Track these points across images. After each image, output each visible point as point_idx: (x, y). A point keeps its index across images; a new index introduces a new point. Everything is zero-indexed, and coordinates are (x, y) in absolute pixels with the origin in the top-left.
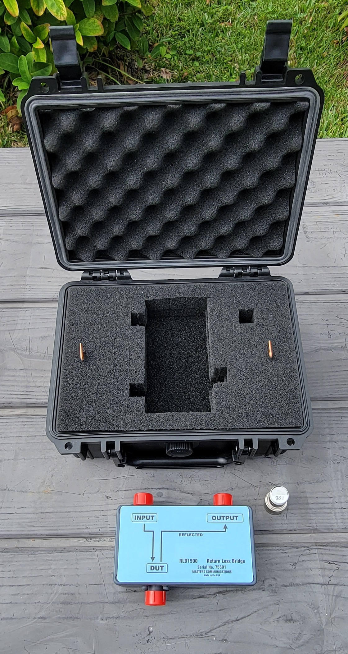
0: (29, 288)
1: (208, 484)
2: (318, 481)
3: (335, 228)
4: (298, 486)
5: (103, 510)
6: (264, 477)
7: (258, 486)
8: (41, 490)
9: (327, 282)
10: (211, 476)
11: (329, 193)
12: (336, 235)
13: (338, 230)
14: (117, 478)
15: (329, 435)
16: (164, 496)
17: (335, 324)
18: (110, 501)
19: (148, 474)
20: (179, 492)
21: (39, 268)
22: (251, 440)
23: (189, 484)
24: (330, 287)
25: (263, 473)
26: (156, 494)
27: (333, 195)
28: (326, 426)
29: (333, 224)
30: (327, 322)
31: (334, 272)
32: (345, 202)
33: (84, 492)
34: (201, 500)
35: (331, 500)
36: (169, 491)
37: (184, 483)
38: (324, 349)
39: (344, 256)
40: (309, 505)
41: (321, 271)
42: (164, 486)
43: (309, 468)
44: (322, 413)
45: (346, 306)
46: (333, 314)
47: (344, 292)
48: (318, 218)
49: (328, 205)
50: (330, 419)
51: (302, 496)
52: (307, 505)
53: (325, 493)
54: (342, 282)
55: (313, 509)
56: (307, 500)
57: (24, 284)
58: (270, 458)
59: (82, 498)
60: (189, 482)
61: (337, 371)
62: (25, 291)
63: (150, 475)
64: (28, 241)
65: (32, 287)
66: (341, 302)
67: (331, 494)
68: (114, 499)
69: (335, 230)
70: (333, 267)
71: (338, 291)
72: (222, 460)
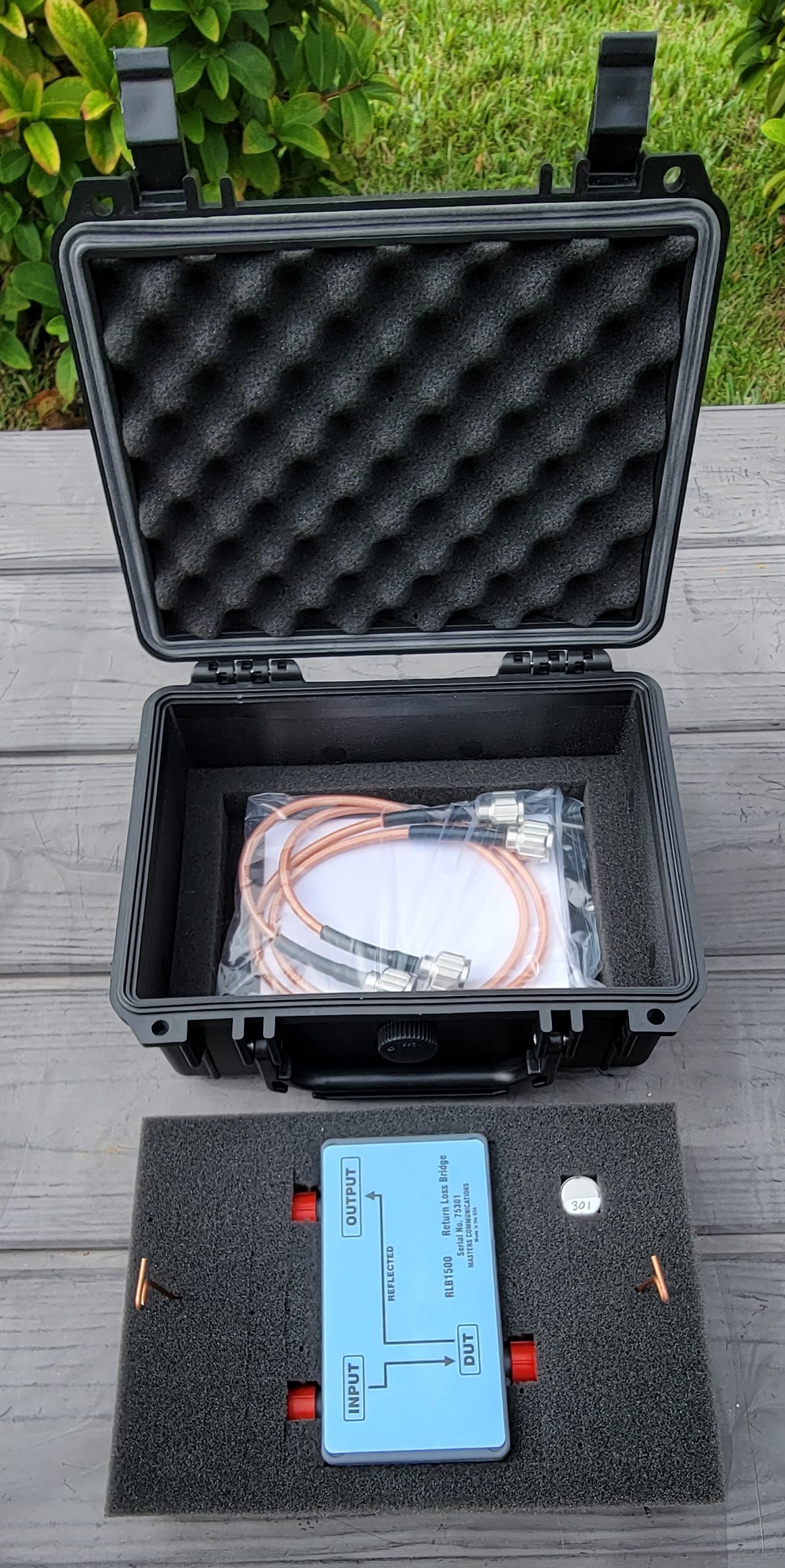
0: (78, 723)
2: (717, 1125)
3: (756, 592)
8: (103, 1146)
9: (739, 704)
11: (742, 519)
12: (758, 606)
13: (762, 595)
15: (743, 1027)
17: (756, 793)
21: (100, 681)
22: (567, 1014)
24: (746, 716)
27: (752, 523)
28: (737, 1007)
29: (750, 584)
30: (738, 789)
31: (754, 684)
32: (777, 537)
35: (747, 1164)
38: (732, 846)
39: (774, 649)
41: (725, 682)
43: (698, 1097)
44: (727, 980)
45: (781, 756)
46: (753, 772)
47: (776, 726)
48: (718, 570)
49: (740, 543)
50: (744, 992)
53: (735, 1149)
54: (772, 705)
55: (709, 1182)
57: (67, 714)
58: (612, 1076)
61: (760, 892)
62: (68, 729)
64: (75, 625)
65: (83, 721)
66: (769, 748)
67: (748, 1151)
69: (755, 596)
70: (751, 673)
71: (762, 725)
72: (503, 1077)
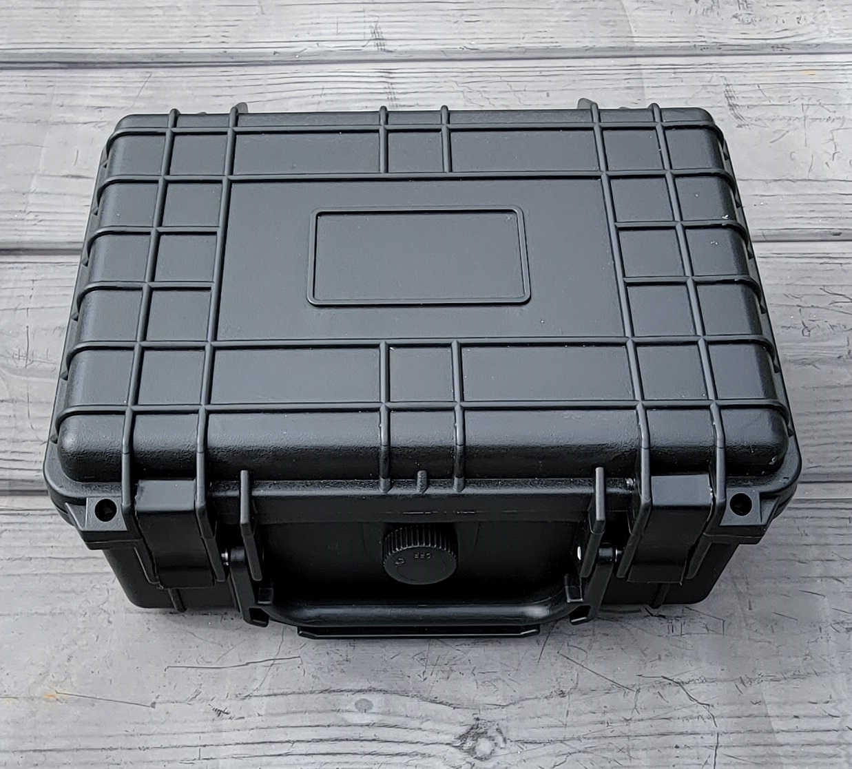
0: (35, 220)
1: (496, 680)
2: (795, 677)
3: (807, 98)
4: (741, 686)
5: (205, 746)
6: (649, 665)
7: (634, 686)
8: (38, 691)
9: (795, 212)
10: (504, 661)
11: (785, 26)
12: (810, 113)
13: (814, 101)
14: (247, 664)
15: (819, 562)
16: (374, 709)
17: (819, 306)
18: (225, 723)
19: (332, 655)
20: (416, 700)
21: (63, 176)
23: (444, 682)
24: (802, 224)
25: (645, 655)
26: (353, 703)
27: (797, 30)
28: (810, 540)
29: (799, 91)
30: (797, 302)
31: (810, 192)
32: (826, 44)
33: (154, 700)
34: (478, 719)
36: (388, 696)
37: (431, 678)
38: (795, 362)
39: (831, 157)
40: (776, 735)
41: (776, 189)
42: (375, 685)
43: (770, 642)
44: (797, 508)
45: (845, 267)
46: (813, 283)
47: (837, 236)
48: (763, 76)
49: (785, 51)
50: (819, 523)
51: (756, 713)
52: (771, 736)
53: (818, 705)
54: (831, 214)
55: (788, 744)
56: (770, 723)
57: (23, 209)
59: (150, 713)
60: (446, 675)
61: (830, 413)
62: (23, 226)
63: (336, 657)
64: (38, 119)
65: (40, 218)
66: (830, 258)
67: (834, 708)
68: (237, 716)
69: (805, 102)
70: (805, 180)
71: (821, 234)
